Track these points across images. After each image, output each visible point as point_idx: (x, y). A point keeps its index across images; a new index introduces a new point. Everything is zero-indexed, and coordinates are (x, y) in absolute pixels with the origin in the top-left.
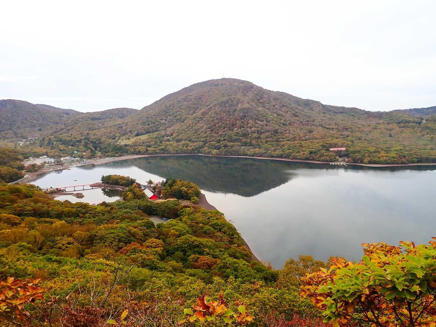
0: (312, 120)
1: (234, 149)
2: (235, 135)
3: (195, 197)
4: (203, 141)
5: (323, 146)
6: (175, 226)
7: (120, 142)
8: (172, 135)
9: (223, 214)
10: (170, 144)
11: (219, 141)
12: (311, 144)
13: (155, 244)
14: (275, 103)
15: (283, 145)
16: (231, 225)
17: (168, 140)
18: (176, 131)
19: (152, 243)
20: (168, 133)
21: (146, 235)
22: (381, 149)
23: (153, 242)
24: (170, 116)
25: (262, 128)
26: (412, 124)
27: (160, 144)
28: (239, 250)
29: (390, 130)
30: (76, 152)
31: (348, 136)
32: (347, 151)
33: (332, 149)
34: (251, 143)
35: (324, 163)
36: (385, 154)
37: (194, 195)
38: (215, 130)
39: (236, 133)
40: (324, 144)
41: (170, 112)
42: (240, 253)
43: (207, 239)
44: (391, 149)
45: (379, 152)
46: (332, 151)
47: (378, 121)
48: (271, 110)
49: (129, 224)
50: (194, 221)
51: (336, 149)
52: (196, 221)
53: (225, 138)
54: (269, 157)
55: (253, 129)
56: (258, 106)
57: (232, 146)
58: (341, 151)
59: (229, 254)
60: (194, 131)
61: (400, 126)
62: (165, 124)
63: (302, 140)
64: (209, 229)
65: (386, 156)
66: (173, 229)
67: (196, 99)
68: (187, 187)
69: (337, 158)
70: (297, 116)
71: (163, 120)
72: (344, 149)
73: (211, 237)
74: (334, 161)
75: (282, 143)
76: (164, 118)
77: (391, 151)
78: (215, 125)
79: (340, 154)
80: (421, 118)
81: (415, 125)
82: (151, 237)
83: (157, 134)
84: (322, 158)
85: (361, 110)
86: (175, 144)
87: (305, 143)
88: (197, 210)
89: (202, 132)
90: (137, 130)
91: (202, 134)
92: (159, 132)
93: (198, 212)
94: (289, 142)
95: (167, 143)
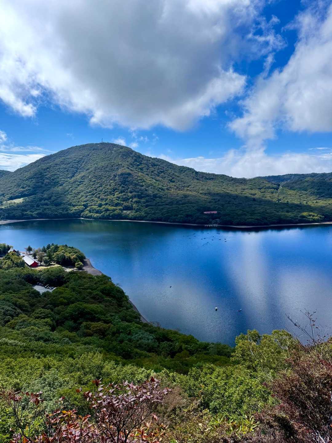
0: (187, 186)
1: (116, 212)
2: (117, 199)
3: (80, 263)
4: (84, 205)
5: (198, 210)
6: (62, 293)
8: (50, 198)
9: (110, 278)
10: (48, 208)
11: (100, 205)
12: (187, 208)
13: (44, 314)
14: (153, 169)
15: (162, 209)
16: (119, 288)
17: (46, 204)
18: (54, 195)
19: (40, 314)
20: (45, 196)
21: (32, 305)
22: (247, 212)
23: (42, 313)
24: (47, 179)
25: (142, 193)
26: (272, 190)
27: (37, 208)
28: (129, 313)
29: (253, 195)
31: (219, 201)
32: (218, 213)
33: (205, 213)
34: (133, 207)
35: (200, 225)
36: (251, 216)
37: (78, 260)
38: (96, 194)
39: (117, 197)
40: (198, 208)
41: (47, 175)
42: (130, 316)
43: (96, 305)
44: (255, 212)
45: (246, 215)
46: (206, 214)
47: (243, 187)
48: (149, 176)
49: (12, 294)
50: (81, 288)
51: (209, 212)
52: (83, 287)
53: (107, 202)
54: (150, 221)
55: (134, 193)
56: (138, 171)
57: (114, 210)
58: (213, 214)
59: (120, 318)
60: (74, 195)
61: (261, 192)
62: (41, 187)
63: (179, 204)
64: (97, 295)
65: (251, 218)
66: (61, 297)
67: (75, 163)
68: (71, 252)
69: (211, 220)
70: (174, 182)
71: (40, 183)
72: (215, 212)
73: (100, 302)
74: (208, 224)
75: (161, 207)
76: (40, 181)
77: (255, 213)
78: (96, 190)
79: (213, 217)
80: (278, 184)
81: (274, 191)
82: (38, 307)
83: (34, 197)
84: (197, 221)
85: (228, 177)
86: (54, 208)
87: (182, 207)
88: (84, 276)
89: (82, 196)
90: (10, 193)
91: (83, 198)
92: (35, 195)
93: (84, 278)
94: (168, 206)
95: (45, 207)
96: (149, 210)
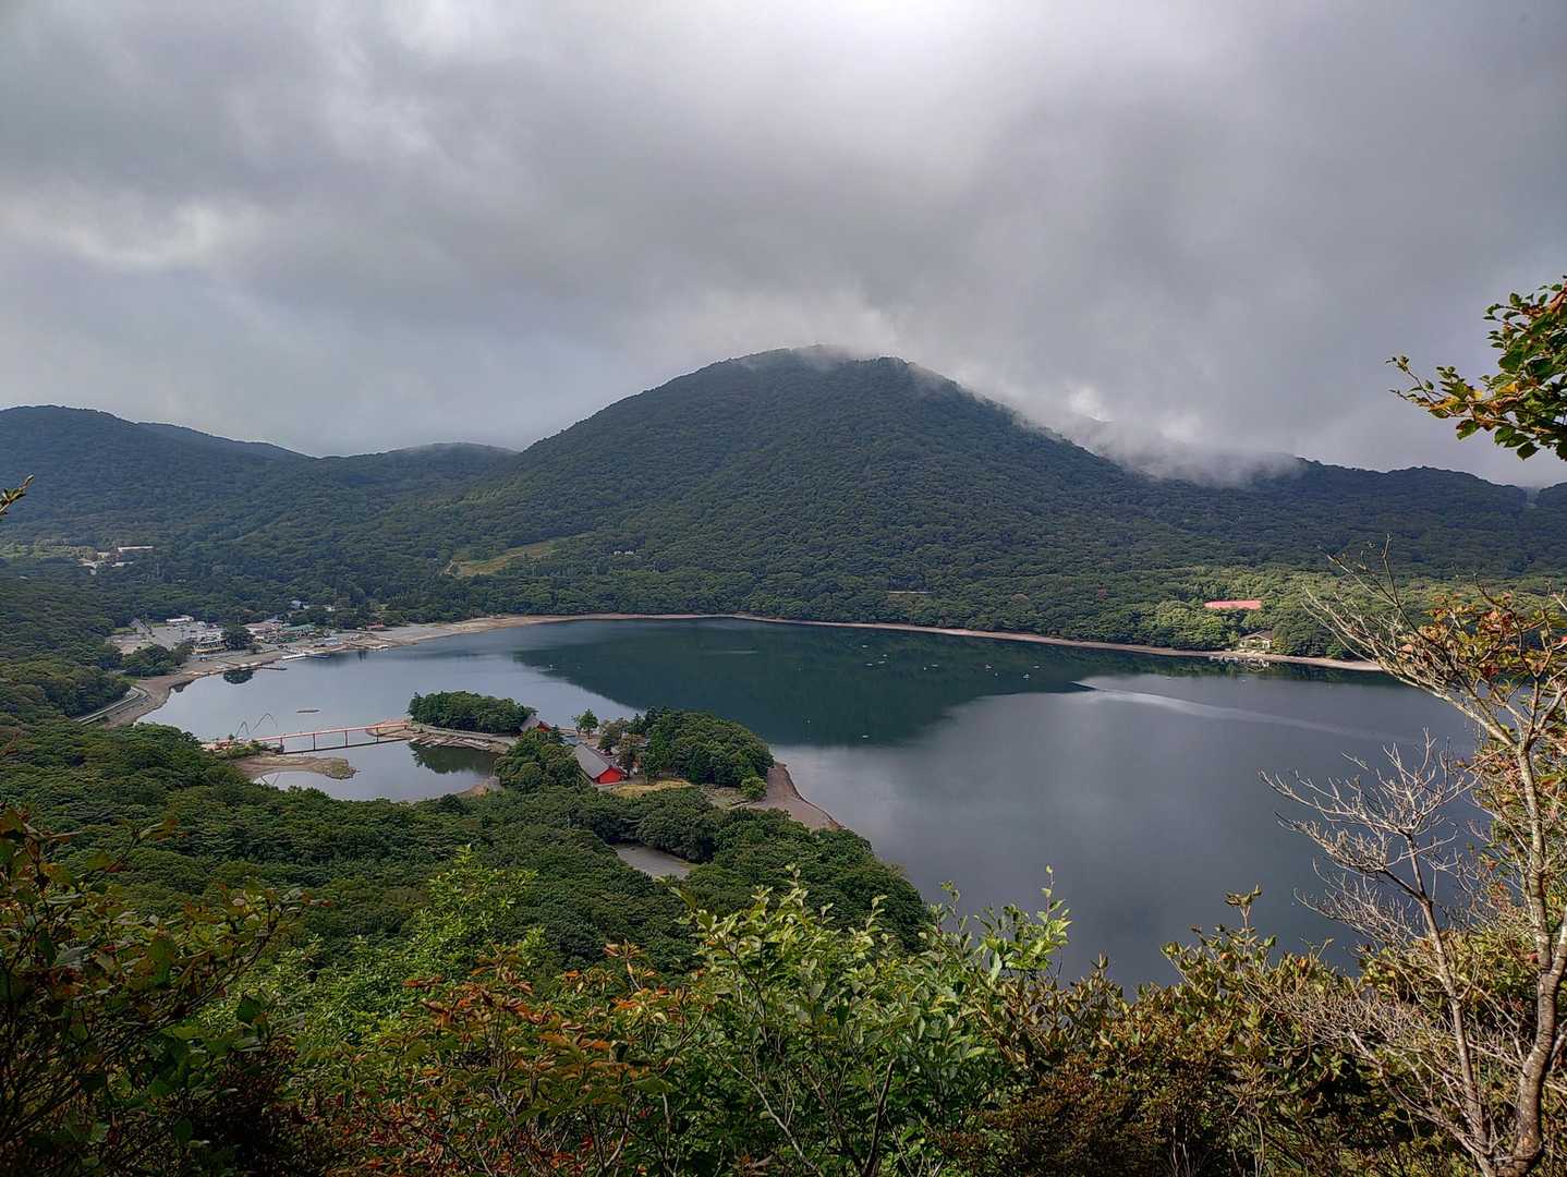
1: (862, 597)
2: (867, 550)
3: (753, 778)
4: (752, 570)
5: (1181, 594)
7: (455, 569)
8: (640, 543)
9: (867, 843)
10: (634, 579)
11: (809, 571)
12: (1134, 585)
15: (1038, 588)
17: (630, 564)
18: (654, 531)
20: (626, 535)
24: (632, 477)
25: (958, 527)
26: (1491, 515)
27: (600, 577)
30: (297, 603)
31: (1266, 558)
32: (1266, 611)
33: (1211, 606)
34: (924, 577)
35: (1187, 653)
37: (752, 770)
38: (793, 531)
39: (868, 542)
40: (1181, 586)
41: (631, 463)
46: (1212, 613)
47: (1368, 503)
48: (987, 461)
51: (1226, 605)
53: (830, 559)
54: (989, 631)
55: (930, 529)
57: (856, 590)
58: (1245, 610)
60: (721, 532)
62: (613, 504)
67: (724, 419)
68: (726, 741)
69: (1233, 636)
71: (609, 491)
72: (1254, 604)
74: (1222, 649)
75: (1033, 580)
76: (610, 482)
78: (794, 515)
79: (1241, 623)
83: (590, 541)
84: (1180, 637)
86: (654, 579)
88: (781, 829)
89: (747, 537)
90: (512, 524)
91: (751, 542)
92: (593, 533)
93: (784, 836)
94: (1059, 577)
95: (628, 573)
96: (986, 590)
